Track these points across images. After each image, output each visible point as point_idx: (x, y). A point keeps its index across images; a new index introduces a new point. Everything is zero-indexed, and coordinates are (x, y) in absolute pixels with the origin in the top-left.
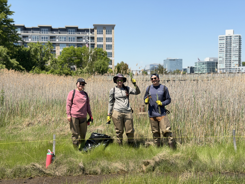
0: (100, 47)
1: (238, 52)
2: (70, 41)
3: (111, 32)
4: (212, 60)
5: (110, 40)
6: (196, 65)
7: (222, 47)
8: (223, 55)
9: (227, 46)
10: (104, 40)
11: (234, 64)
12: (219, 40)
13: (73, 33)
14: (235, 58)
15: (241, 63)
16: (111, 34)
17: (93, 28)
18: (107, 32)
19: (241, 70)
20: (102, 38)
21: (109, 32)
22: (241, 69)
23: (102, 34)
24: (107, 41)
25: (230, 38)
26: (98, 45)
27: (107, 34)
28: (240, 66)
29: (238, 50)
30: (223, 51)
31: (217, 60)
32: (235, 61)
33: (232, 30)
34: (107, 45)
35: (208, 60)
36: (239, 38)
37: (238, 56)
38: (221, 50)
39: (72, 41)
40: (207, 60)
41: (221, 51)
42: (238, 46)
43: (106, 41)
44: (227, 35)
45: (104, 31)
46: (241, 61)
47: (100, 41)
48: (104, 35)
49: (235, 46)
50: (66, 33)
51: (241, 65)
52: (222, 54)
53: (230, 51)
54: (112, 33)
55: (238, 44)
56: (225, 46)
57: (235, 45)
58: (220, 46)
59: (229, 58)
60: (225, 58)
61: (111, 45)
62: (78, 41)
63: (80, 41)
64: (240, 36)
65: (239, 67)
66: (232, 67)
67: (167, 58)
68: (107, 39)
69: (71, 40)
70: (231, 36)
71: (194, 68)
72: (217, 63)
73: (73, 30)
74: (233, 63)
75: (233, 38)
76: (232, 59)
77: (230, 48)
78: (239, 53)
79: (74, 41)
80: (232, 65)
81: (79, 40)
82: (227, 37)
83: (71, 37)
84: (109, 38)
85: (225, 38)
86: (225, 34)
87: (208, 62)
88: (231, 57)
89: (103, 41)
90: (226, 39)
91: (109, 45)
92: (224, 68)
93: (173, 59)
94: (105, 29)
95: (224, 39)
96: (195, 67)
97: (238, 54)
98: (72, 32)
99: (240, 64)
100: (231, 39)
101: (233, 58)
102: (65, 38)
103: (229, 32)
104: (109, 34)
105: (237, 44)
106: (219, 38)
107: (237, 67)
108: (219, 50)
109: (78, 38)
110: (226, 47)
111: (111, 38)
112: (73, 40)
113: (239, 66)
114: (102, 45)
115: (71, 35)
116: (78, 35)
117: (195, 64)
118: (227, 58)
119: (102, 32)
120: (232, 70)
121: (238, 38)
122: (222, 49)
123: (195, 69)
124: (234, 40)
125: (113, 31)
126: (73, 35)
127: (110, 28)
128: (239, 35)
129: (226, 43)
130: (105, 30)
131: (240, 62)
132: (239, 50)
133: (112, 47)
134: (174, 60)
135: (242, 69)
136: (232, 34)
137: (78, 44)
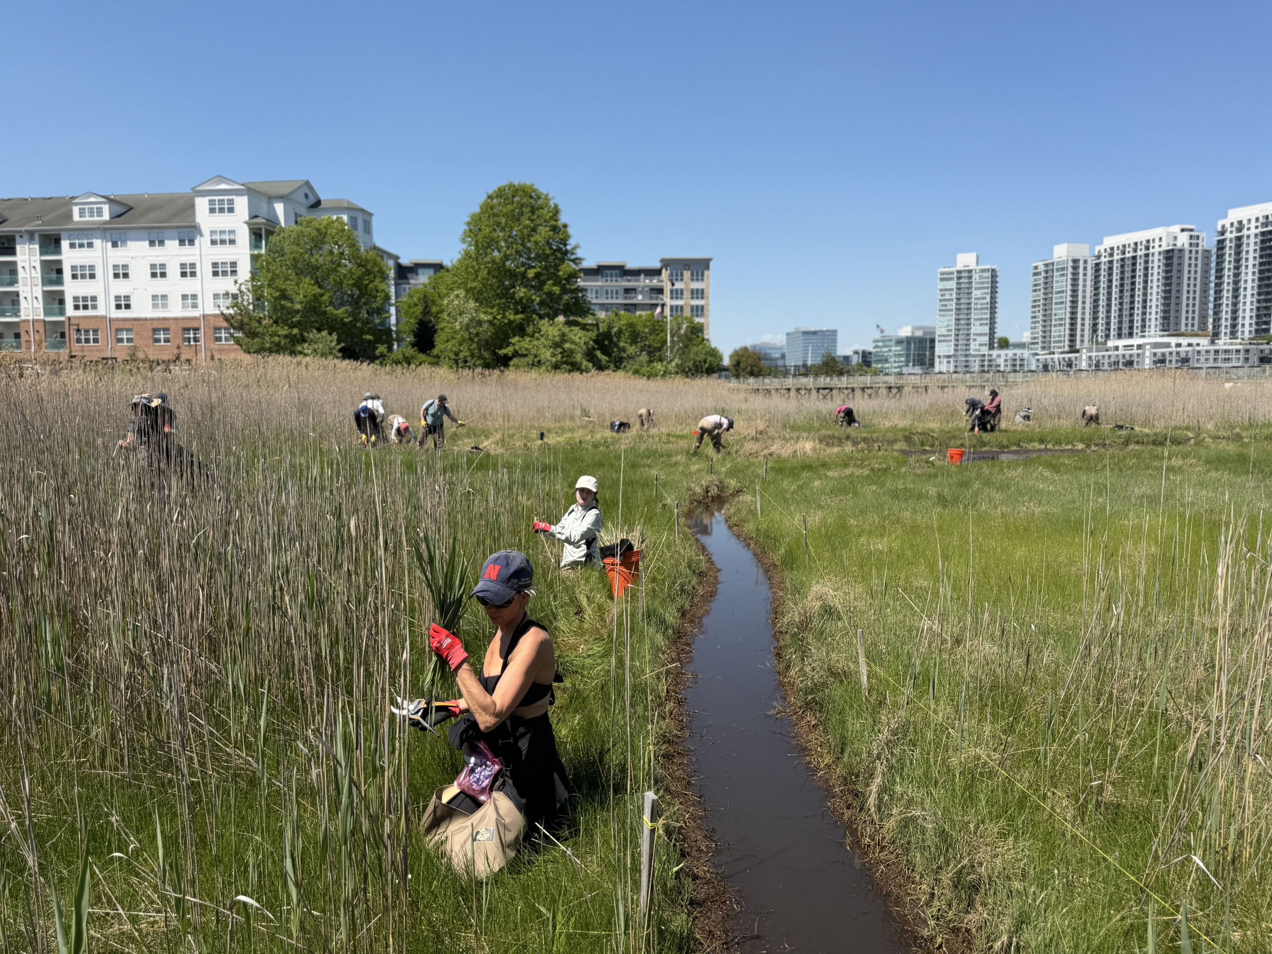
0: (677, 311)
1: (989, 311)
2: (607, 298)
3: (702, 275)
4: (919, 334)
5: (700, 295)
6: (876, 347)
7: (946, 300)
8: (950, 320)
9: (961, 296)
10: (687, 294)
11: (977, 343)
12: (939, 281)
13: (614, 279)
14: (979, 328)
15: (996, 340)
16: (703, 280)
17: (657, 265)
18: (692, 275)
19: (995, 360)
20: (682, 291)
21: (697, 275)
22: (994, 356)
23: (682, 280)
24: (692, 298)
25: (967, 275)
26: (672, 307)
27: (692, 280)
28: (993, 348)
29: (989, 306)
30: (951, 310)
31: (934, 333)
32: (981, 335)
33: (974, 255)
34: (692, 307)
35: (909, 334)
36: (992, 276)
37: (988, 322)
38: (944, 308)
39: (612, 298)
40: (905, 332)
41: (944, 310)
42: (988, 297)
43: (690, 296)
44: (960, 267)
45: (687, 274)
46: (996, 335)
47: (677, 298)
48: (685, 284)
49: (979, 296)
50: (597, 281)
51: (996, 345)
52: (946, 318)
53: (968, 309)
54: (705, 278)
55: (989, 291)
56: (954, 296)
57: (979, 294)
58: (943, 295)
59: (966, 327)
60: (953, 327)
61: (702, 307)
62: (626, 298)
63: (630, 298)
64: (993, 270)
65: (991, 352)
66: (972, 352)
67: (797, 328)
68: (692, 291)
69: (609, 296)
70: (970, 271)
71: (870, 353)
72: (933, 341)
73: (614, 272)
74: (975, 340)
75: (976, 277)
76: (973, 331)
77: (967, 301)
78: (991, 313)
79: (617, 298)
80: (972, 346)
81: (628, 295)
82: (959, 272)
83: (609, 289)
84: (697, 290)
85: (955, 275)
86: (955, 265)
87: (908, 338)
88: (969, 324)
89: (684, 296)
90: (959, 278)
91: (697, 306)
92: (952, 353)
93: (812, 329)
94: (688, 269)
95: (952, 279)
96: (874, 351)
97: (988, 316)
98: (611, 276)
99: (994, 343)
100: (970, 277)
101: (976, 328)
102: (597, 292)
103: (966, 260)
104: (697, 280)
105: (986, 291)
106: (939, 276)
107: (985, 350)
108: (938, 306)
109: (627, 291)
110: (958, 299)
111: (702, 291)
112: (615, 296)
113: (990, 349)
114: (682, 307)
115: (609, 283)
116: (625, 283)
117: (874, 345)
118: (960, 327)
119: (682, 275)
120: (973, 359)
121: (989, 274)
122: (946, 305)
123: (873, 356)
124: (978, 280)
125: (706, 273)
126: (614, 283)
127: (699, 267)
128: (993, 267)
129: (958, 289)
130: (689, 272)
131: (994, 338)
132: (991, 308)
133: (705, 311)
134: (815, 333)
135: (999, 356)
136: (973, 266)
137: (626, 305)
